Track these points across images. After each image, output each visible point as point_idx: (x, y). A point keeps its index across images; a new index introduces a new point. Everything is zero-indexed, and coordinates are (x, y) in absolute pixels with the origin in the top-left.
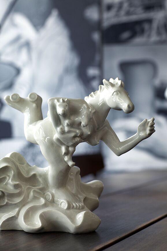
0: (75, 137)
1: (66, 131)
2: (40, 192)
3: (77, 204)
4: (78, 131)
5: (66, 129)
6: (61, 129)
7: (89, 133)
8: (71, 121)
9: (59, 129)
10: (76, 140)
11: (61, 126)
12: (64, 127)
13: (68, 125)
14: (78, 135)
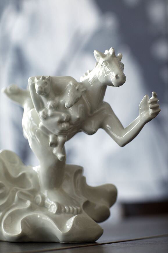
0: (61, 122)
1: (49, 115)
2: (30, 194)
3: (71, 208)
4: (63, 115)
5: (49, 113)
6: (44, 113)
7: (78, 117)
8: (54, 102)
9: (41, 113)
10: (63, 126)
11: (44, 110)
12: (47, 111)
13: (51, 108)
14: (64, 120)
